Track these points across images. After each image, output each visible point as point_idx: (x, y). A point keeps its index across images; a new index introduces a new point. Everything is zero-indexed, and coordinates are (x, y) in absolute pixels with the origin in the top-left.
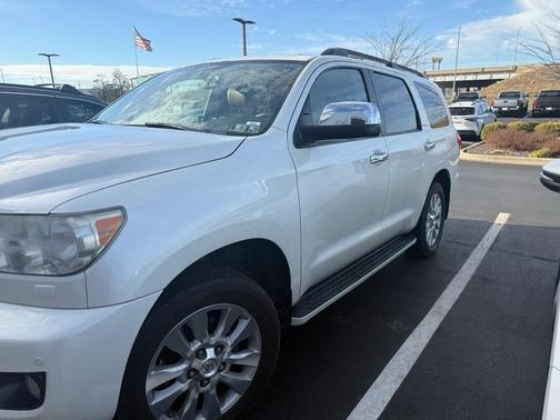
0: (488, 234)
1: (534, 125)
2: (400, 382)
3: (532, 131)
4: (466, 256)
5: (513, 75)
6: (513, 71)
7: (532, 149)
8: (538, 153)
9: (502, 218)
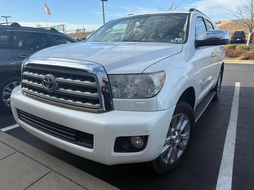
0: (235, 91)
1: (235, 46)
2: (234, 145)
3: (234, 49)
4: (232, 99)
5: (219, 25)
6: (219, 23)
7: (237, 57)
8: (240, 58)
9: (238, 85)
